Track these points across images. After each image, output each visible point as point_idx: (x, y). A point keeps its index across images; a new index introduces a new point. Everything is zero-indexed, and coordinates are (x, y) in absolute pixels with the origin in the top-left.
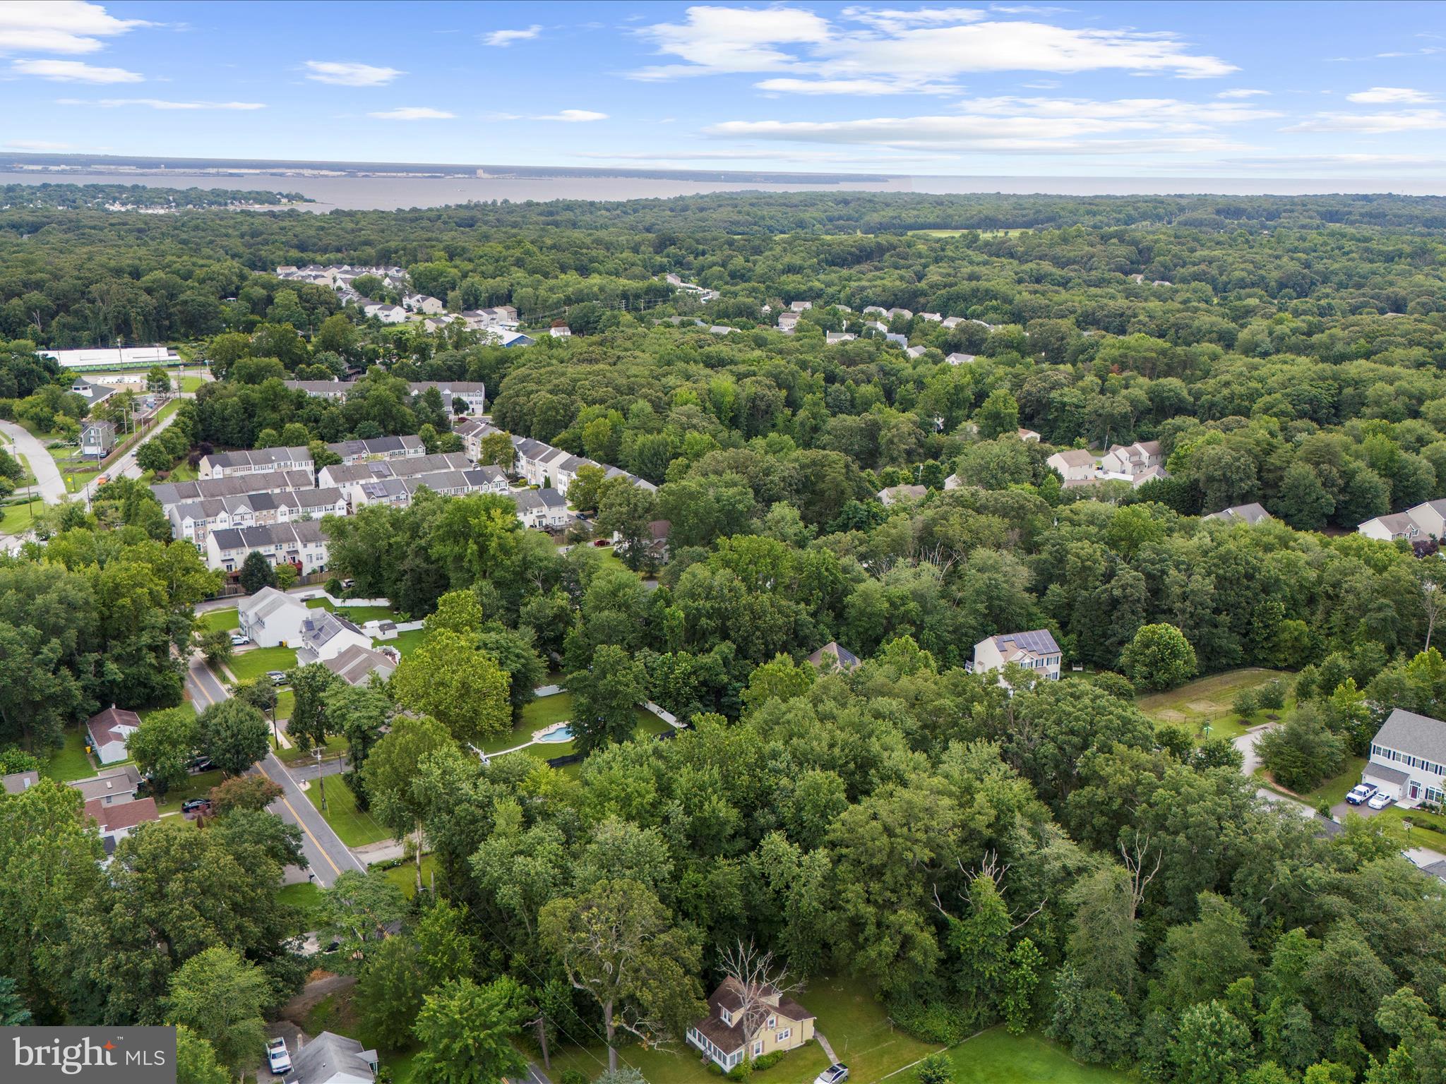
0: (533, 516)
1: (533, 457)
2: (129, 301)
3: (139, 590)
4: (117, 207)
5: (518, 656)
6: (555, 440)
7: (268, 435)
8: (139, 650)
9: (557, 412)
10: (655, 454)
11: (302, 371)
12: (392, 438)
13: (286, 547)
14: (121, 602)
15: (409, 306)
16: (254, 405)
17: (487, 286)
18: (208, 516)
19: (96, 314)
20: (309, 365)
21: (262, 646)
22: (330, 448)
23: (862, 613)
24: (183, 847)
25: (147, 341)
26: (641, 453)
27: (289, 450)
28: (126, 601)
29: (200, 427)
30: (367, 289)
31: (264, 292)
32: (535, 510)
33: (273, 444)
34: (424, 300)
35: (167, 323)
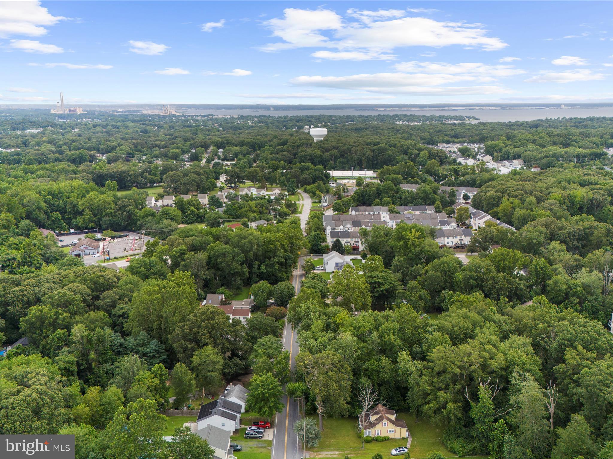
0: (457, 239)
1: (475, 218)
2: (363, 154)
3: (277, 243)
4: (401, 123)
5: (390, 283)
6: (490, 212)
7: (376, 202)
8: (274, 263)
9: (494, 200)
10: (524, 219)
11: (409, 180)
12: (424, 206)
13: (354, 240)
14: (271, 246)
15: (479, 159)
16: (381, 191)
17: (513, 151)
18: (336, 227)
19: (352, 158)
20: (412, 178)
21: (327, 271)
22: (397, 208)
23: (553, 289)
24: (211, 313)
25: (369, 169)
26: (519, 218)
27: (382, 208)
28: (272, 246)
29: (361, 198)
30: (465, 153)
31: (418, 152)
32: (459, 237)
33: (378, 205)
34: (484, 156)
35: (375, 162)
